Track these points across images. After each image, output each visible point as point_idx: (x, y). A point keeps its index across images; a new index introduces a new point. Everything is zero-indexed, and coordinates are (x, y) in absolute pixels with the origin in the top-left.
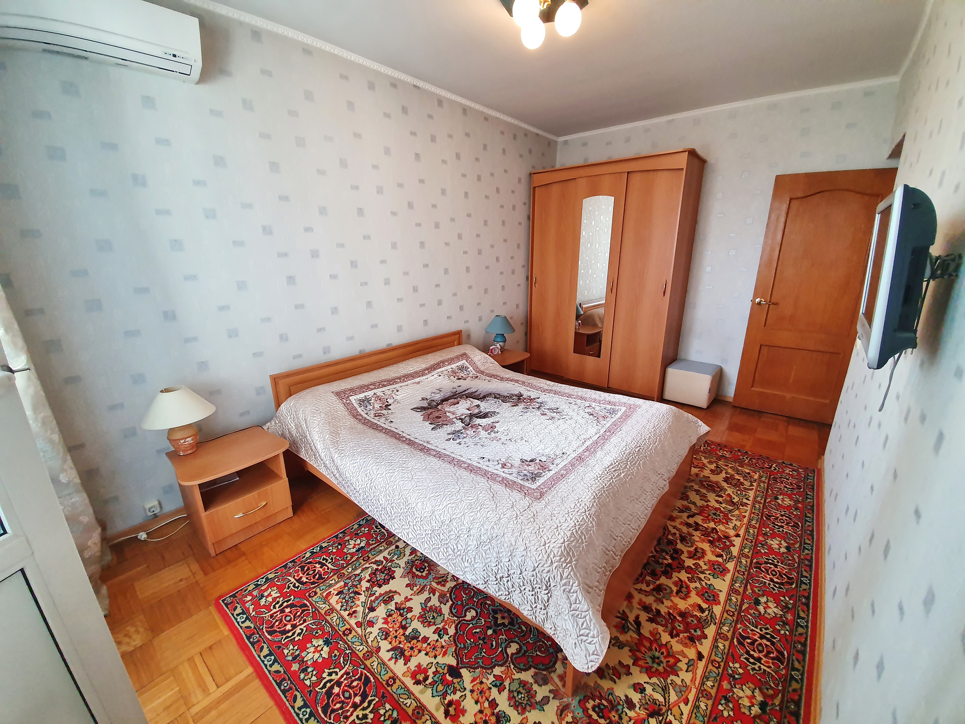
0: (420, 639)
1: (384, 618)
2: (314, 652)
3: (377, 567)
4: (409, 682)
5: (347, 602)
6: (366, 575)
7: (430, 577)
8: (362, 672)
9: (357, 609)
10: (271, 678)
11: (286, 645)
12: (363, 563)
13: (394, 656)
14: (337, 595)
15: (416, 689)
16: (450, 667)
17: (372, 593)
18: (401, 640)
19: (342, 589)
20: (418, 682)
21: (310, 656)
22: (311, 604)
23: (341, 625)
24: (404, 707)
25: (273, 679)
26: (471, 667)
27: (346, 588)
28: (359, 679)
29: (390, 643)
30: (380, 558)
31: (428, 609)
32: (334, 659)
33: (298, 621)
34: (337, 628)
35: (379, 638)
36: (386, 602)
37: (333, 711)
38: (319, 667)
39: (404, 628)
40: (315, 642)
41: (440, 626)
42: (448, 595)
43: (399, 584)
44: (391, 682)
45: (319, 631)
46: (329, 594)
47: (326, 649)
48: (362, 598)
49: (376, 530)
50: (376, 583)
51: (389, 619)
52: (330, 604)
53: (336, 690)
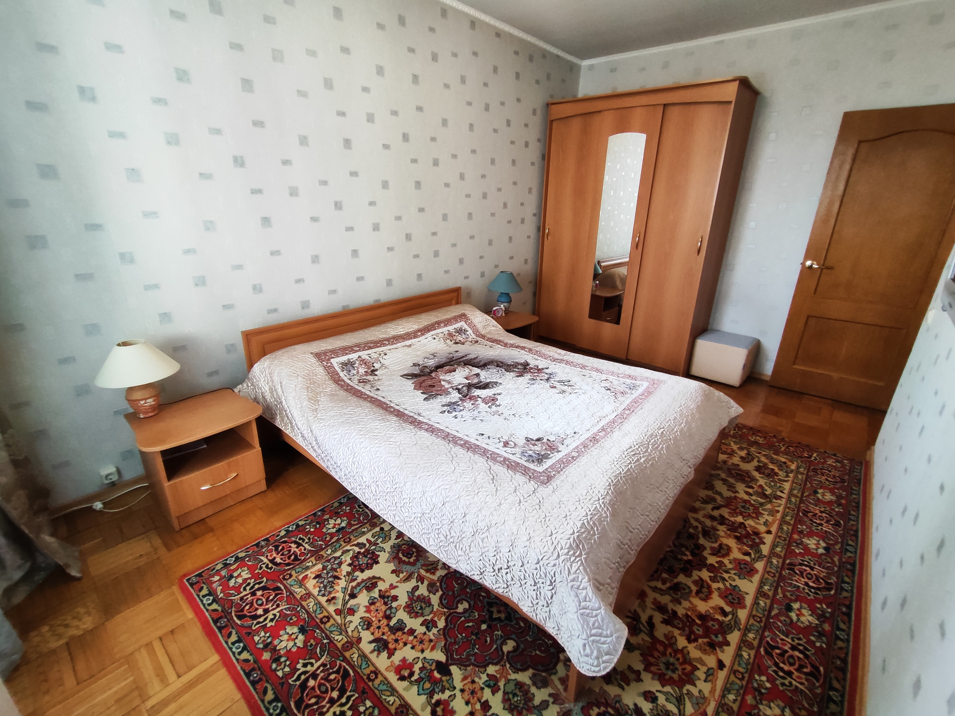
0: (406, 631)
1: (366, 607)
2: (288, 640)
3: (359, 550)
4: (392, 678)
5: (325, 587)
6: (347, 559)
7: (418, 564)
8: (340, 665)
9: (337, 595)
10: (239, 668)
11: (257, 632)
12: (344, 544)
13: (376, 648)
14: (315, 578)
15: (400, 686)
16: (438, 663)
17: (354, 578)
18: (385, 631)
19: (320, 573)
20: (402, 678)
21: (283, 644)
22: (285, 587)
23: (318, 612)
24: (387, 705)
25: (242, 668)
26: (462, 664)
27: (325, 571)
28: (337, 672)
29: (373, 634)
30: (362, 540)
31: (415, 598)
32: (309, 648)
33: (270, 605)
34: (313, 615)
35: (360, 628)
36: (369, 589)
37: (308, 706)
38: (293, 657)
39: (389, 618)
40: (289, 629)
41: (429, 618)
42: (438, 584)
43: (383, 569)
44: (372, 676)
45: (293, 617)
46: (306, 577)
47: (301, 637)
48: (342, 583)
49: (359, 509)
50: (358, 567)
51: (372, 607)
52: (306, 589)
53: (311, 683)
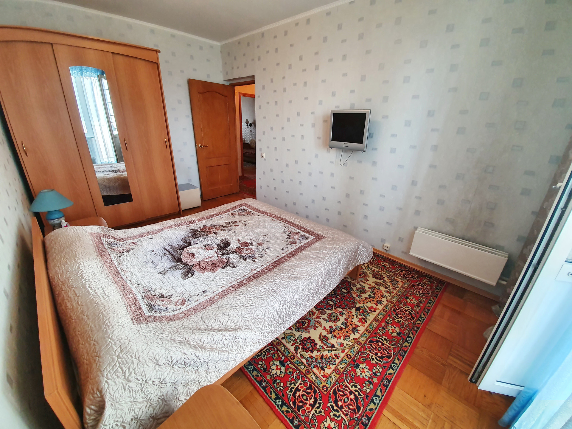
0: (346, 322)
1: (337, 339)
2: (365, 372)
4: (366, 325)
6: (307, 355)
7: (309, 318)
8: (368, 344)
9: (333, 354)
14: (324, 370)
15: (369, 322)
16: (356, 310)
17: (321, 347)
18: (348, 330)
19: (320, 368)
20: (366, 321)
21: (367, 374)
23: (346, 361)
24: (377, 325)
25: (385, 391)
27: (318, 365)
28: (371, 345)
29: (351, 334)
30: (292, 348)
31: (329, 319)
32: (365, 360)
33: (347, 392)
34: (348, 363)
35: (349, 340)
36: (327, 339)
37: (388, 353)
38: (371, 367)
40: (359, 373)
41: (338, 314)
42: (321, 311)
43: (314, 334)
45: (351, 374)
46: (323, 376)
47: (361, 366)
51: (337, 336)
53: (379, 354)
